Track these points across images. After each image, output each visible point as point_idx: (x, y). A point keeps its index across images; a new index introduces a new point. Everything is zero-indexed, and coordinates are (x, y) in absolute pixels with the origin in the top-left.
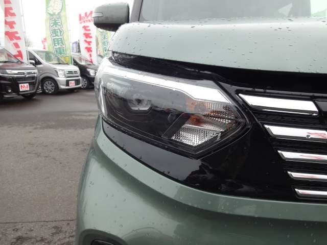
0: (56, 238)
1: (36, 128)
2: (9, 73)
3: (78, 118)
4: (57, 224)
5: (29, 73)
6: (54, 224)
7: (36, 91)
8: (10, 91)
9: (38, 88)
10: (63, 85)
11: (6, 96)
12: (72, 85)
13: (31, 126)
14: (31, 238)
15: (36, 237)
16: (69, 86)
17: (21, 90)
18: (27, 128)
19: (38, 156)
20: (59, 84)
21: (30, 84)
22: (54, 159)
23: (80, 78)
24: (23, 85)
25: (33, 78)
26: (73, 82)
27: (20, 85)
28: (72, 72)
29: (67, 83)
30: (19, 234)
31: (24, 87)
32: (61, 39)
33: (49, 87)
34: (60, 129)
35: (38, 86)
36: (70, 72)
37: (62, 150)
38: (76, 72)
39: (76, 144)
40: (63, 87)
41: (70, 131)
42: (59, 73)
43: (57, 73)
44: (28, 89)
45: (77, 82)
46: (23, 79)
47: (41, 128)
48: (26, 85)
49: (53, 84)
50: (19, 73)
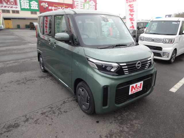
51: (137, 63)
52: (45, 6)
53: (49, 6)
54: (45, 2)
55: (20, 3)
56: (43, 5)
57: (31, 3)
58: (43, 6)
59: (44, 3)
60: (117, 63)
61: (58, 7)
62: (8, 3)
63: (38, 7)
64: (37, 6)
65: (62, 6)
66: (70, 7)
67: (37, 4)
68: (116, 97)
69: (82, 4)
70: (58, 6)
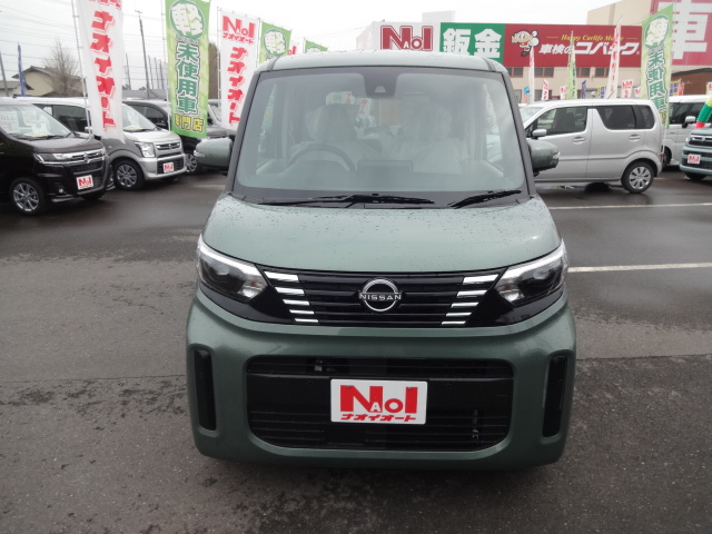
0: (166, 391)
1: (117, 261)
2: (59, 158)
3: (183, 239)
4: (165, 379)
5: (91, 156)
6: (162, 379)
7: (106, 188)
8: (61, 191)
9: (107, 182)
10: (153, 172)
11: (56, 200)
12: (169, 170)
13: (108, 256)
14: (139, 391)
15: (144, 390)
16: (162, 172)
17: (79, 188)
18: (104, 260)
19: (130, 304)
20: (144, 169)
21: (94, 175)
22: (153, 307)
23: (183, 155)
24: (82, 178)
25: (99, 163)
26: (171, 164)
27: (78, 179)
28: (167, 145)
29: (160, 168)
30: (125, 388)
31: (85, 182)
32: (195, 83)
33: (126, 176)
34: (155, 262)
35: (108, 178)
36: (164, 147)
37: (161, 295)
38: (174, 145)
39: (181, 286)
40: (152, 175)
41: (171, 263)
42: (144, 149)
43: (140, 149)
44: (92, 185)
45: (178, 163)
46: (83, 169)
47: (125, 260)
48: (87, 178)
49: (133, 171)
50: (75, 158)
51: (365, 283)
52: (526, 43)
53: (543, 41)
54: (528, 28)
55: (442, 39)
56: (522, 40)
57: (477, 37)
58: (519, 43)
59: (523, 33)
60: (256, 265)
61: (579, 44)
62: (406, 44)
63: (498, 50)
64: (498, 45)
65: (600, 38)
66: (630, 41)
67: (498, 37)
68: (250, 406)
69: (695, 23)
70: (581, 41)
